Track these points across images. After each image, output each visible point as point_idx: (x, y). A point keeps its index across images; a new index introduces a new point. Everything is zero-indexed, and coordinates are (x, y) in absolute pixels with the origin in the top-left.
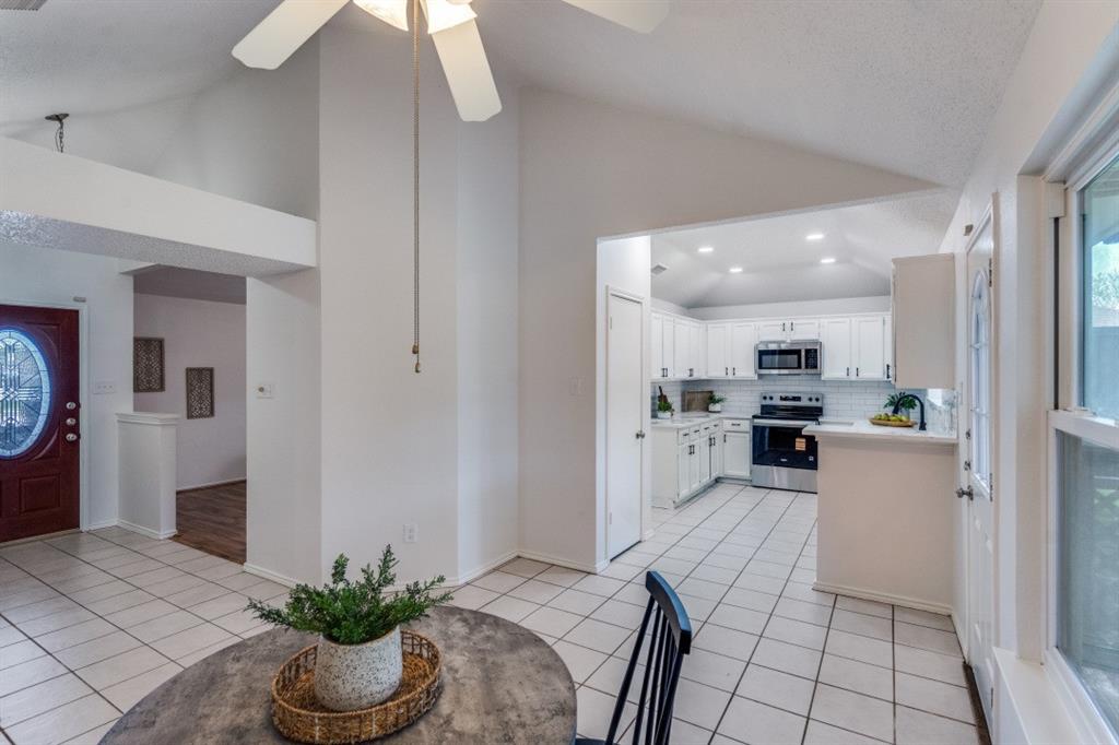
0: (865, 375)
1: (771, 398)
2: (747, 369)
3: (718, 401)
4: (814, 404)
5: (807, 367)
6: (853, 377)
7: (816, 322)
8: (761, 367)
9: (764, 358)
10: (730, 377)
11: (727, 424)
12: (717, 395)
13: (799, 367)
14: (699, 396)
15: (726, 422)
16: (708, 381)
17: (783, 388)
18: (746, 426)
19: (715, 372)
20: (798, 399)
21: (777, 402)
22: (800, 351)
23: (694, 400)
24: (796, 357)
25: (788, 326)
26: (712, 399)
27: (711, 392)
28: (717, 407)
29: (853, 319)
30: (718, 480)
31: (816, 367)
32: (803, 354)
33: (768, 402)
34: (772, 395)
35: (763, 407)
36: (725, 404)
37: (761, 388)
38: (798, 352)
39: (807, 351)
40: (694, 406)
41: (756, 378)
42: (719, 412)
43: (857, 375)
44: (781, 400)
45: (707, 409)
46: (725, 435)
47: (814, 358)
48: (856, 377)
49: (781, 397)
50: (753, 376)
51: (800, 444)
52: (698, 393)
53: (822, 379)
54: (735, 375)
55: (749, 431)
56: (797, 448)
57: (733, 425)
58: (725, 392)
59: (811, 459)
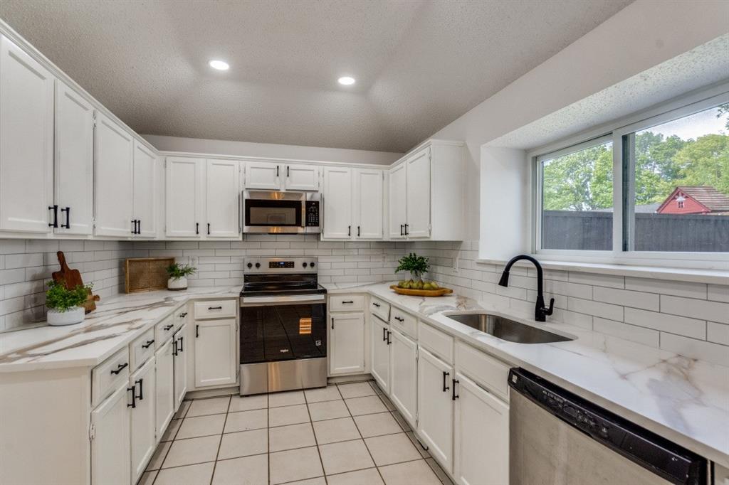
0: (368, 234)
1: (258, 265)
2: (228, 226)
3: (183, 273)
4: (308, 270)
5: (307, 225)
6: (354, 237)
7: (315, 168)
8: (248, 223)
9: (252, 209)
10: (203, 236)
11: (201, 309)
12: (182, 264)
13: (298, 224)
14: (152, 266)
15: (198, 304)
16: (166, 244)
17: (272, 252)
18: (231, 309)
19: (179, 230)
20: (291, 265)
21: (265, 269)
22: (299, 203)
23: (141, 272)
24: (294, 210)
25: (283, 170)
26: (174, 270)
27: (172, 260)
28: (181, 282)
30: (188, 398)
31: (316, 224)
32: (304, 210)
33: (254, 271)
34: (260, 261)
35: (247, 278)
36: (195, 275)
37: (243, 253)
38: (296, 205)
39: (309, 204)
40: (142, 282)
41: (241, 239)
42: (185, 289)
43: (359, 235)
44: (270, 267)
45: (164, 286)
46: (197, 326)
47: (314, 213)
48: (357, 237)
49: (270, 263)
50: (237, 235)
51: (305, 326)
52: (149, 261)
53: (322, 239)
54: (209, 233)
55: (235, 315)
56: (301, 333)
57: (210, 308)
58: (193, 260)
59: (319, 343)
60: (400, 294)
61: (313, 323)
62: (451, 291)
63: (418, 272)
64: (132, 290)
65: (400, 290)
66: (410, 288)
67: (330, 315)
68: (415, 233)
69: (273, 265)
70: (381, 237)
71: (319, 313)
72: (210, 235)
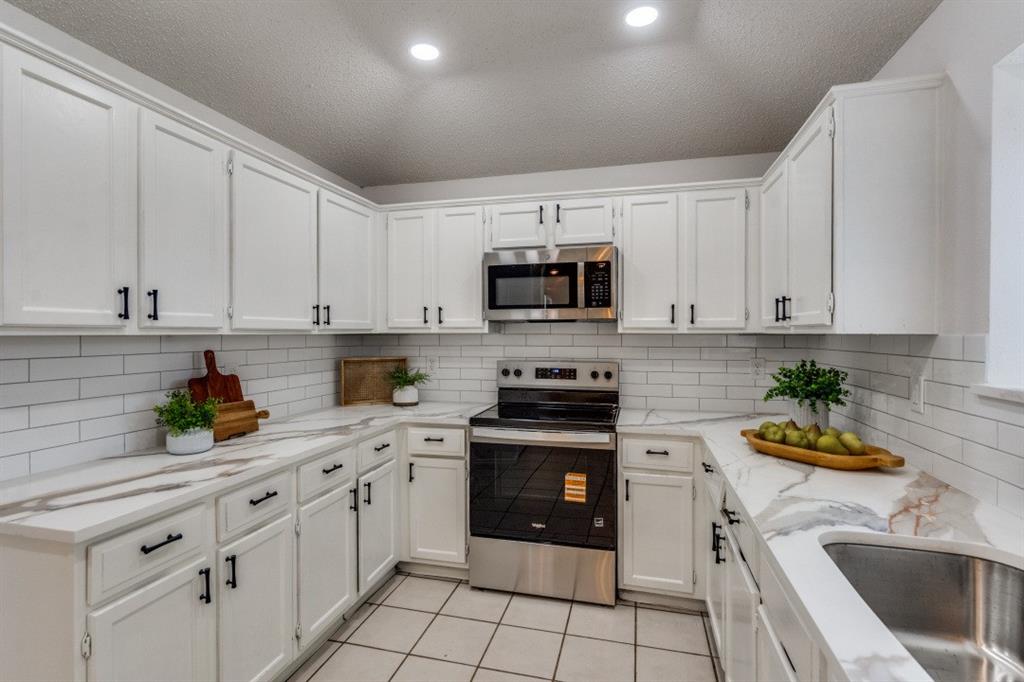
0: (708, 321)
1: (518, 373)
2: (466, 312)
3: (411, 382)
4: (602, 384)
5: (588, 304)
6: (683, 326)
7: (607, 202)
8: (493, 305)
9: (501, 282)
10: (434, 328)
11: (417, 441)
12: (417, 366)
13: (573, 304)
14: (376, 369)
15: (413, 431)
17: (542, 352)
18: (456, 442)
19: (406, 320)
20: (570, 374)
21: (529, 380)
22: (574, 266)
23: (361, 378)
24: (565, 280)
25: (550, 212)
26: (401, 375)
27: (404, 360)
28: (410, 394)
29: (684, 196)
31: (606, 302)
32: (581, 279)
33: (511, 381)
34: (520, 366)
35: (503, 391)
36: (428, 385)
37: (497, 351)
39: (590, 267)
40: (363, 392)
41: (486, 330)
42: (416, 404)
43: (692, 322)
44: (537, 377)
45: (388, 399)
46: (411, 465)
47: (602, 283)
48: (691, 325)
49: (537, 370)
50: (479, 323)
51: (575, 488)
52: (373, 362)
53: (620, 331)
54: (440, 322)
55: (463, 455)
56: (567, 498)
57: (428, 440)
58: (432, 361)
59: (599, 523)
60: (761, 451)
61: (589, 484)
62: (900, 462)
63: (819, 404)
64: (347, 403)
65: (764, 443)
66: (783, 441)
67: (623, 474)
68: (806, 317)
69: (542, 373)
70: (742, 325)
71: (602, 468)
72: (443, 325)
